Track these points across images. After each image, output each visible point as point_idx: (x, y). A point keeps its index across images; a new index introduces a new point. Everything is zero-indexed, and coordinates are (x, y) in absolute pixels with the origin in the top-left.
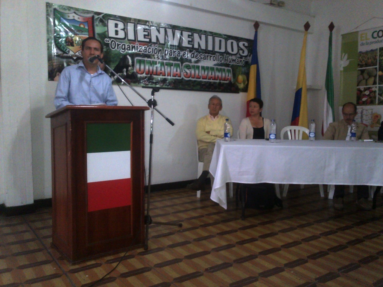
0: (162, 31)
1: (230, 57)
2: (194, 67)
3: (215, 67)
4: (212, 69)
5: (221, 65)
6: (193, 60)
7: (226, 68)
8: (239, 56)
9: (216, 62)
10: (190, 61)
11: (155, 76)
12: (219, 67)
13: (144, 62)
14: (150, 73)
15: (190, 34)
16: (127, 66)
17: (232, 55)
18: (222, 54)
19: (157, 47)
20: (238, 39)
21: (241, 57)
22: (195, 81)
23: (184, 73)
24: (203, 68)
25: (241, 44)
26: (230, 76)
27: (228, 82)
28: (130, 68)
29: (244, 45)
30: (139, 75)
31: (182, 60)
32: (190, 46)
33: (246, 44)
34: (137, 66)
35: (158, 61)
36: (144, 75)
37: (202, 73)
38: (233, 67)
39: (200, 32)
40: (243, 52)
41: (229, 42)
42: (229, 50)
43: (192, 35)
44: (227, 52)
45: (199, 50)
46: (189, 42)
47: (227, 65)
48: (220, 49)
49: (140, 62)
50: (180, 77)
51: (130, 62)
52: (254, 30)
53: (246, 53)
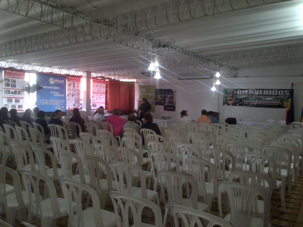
0: (253, 91)
1: (279, 96)
2: (264, 100)
3: (272, 100)
4: (271, 101)
5: (275, 99)
6: (263, 98)
7: (277, 100)
8: (284, 95)
9: (272, 98)
10: (262, 99)
11: (250, 104)
12: (274, 100)
13: (247, 100)
14: (249, 103)
15: (262, 91)
16: (241, 101)
17: (280, 95)
18: (275, 95)
19: (251, 96)
20: (284, 90)
21: (286, 96)
22: (264, 105)
23: (260, 102)
24: (267, 100)
25: (285, 92)
26: (279, 102)
27: (278, 104)
28: (242, 102)
29: (287, 91)
30: (245, 104)
31: (259, 99)
32: (262, 94)
33: (288, 91)
34: (244, 101)
35: (251, 99)
36: (247, 103)
37: (267, 102)
38: (280, 99)
39: (266, 90)
40: (287, 94)
41: (279, 91)
42: (279, 94)
43: (263, 91)
44: (278, 95)
45: (266, 95)
46: (262, 93)
47: (278, 99)
48: (275, 94)
49: (245, 100)
50: (258, 103)
51: (242, 100)
52: (291, 86)
53: (288, 94)
